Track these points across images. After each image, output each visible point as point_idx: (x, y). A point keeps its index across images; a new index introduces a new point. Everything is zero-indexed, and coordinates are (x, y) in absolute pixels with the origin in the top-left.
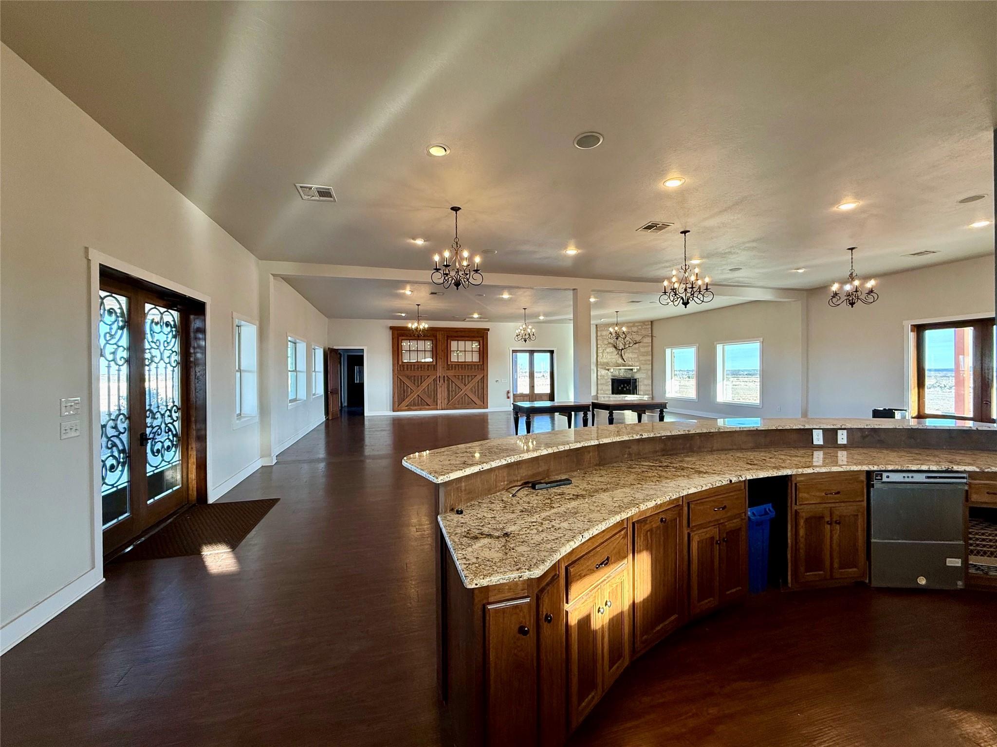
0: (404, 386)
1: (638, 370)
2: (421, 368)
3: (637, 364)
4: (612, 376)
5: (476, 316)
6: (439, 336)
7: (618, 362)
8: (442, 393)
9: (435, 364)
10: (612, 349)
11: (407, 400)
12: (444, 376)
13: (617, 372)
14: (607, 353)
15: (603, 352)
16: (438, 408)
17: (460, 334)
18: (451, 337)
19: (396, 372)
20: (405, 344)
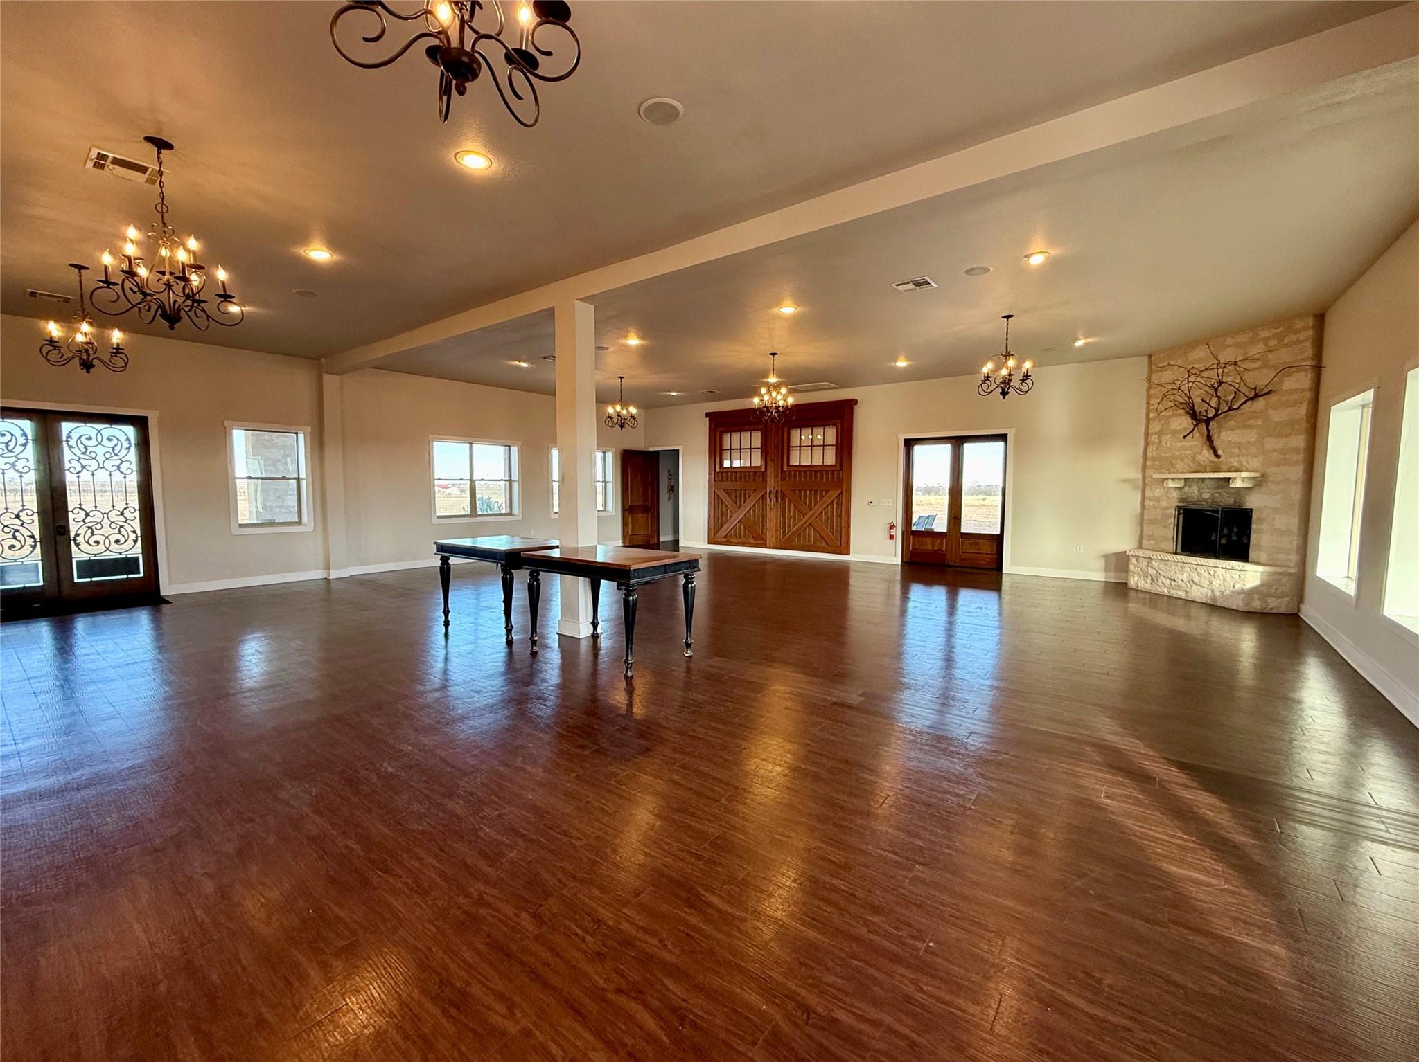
0: (722, 507)
1: (1254, 484)
2: (746, 477)
3: (1254, 462)
4: (1182, 500)
6: (771, 422)
7: (1199, 458)
8: (774, 520)
9: (764, 469)
10: (1186, 422)
11: (725, 527)
13: (1195, 488)
14: (1174, 433)
15: (1161, 434)
16: (768, 545)
17: (803, 415)
18: (791, 422)
19: (713, 483)
20: (726, 440)
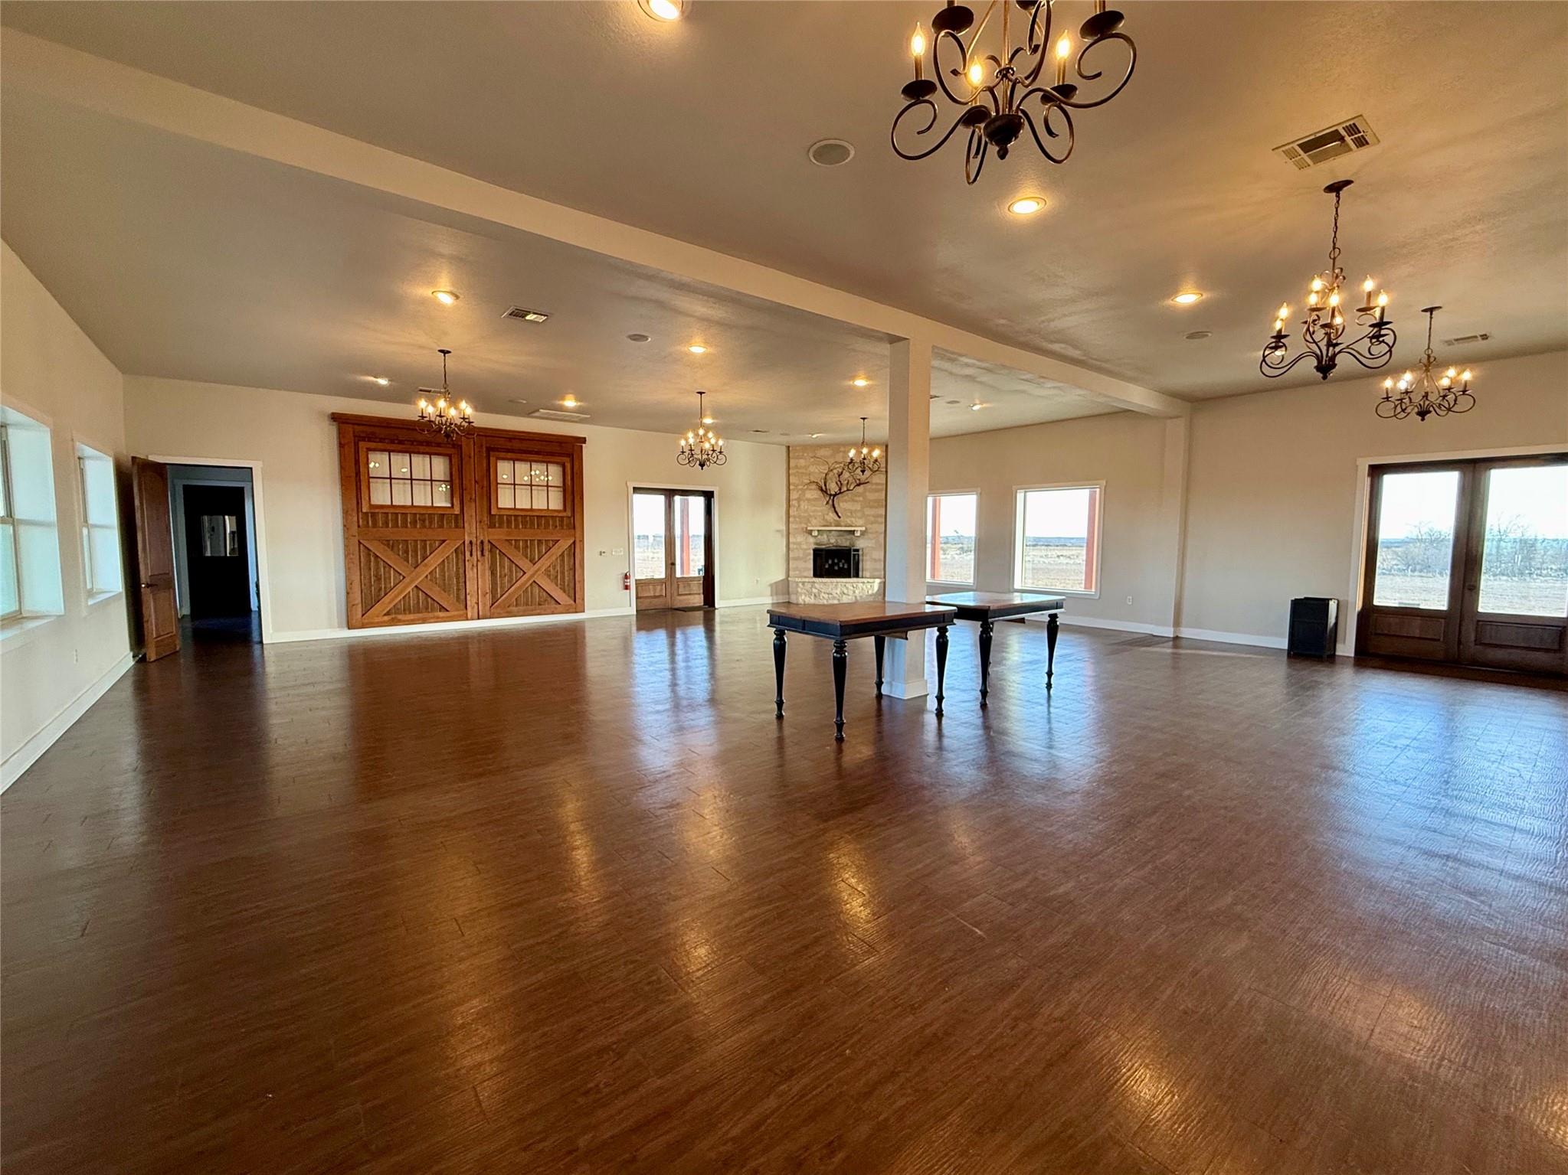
0: (377, 568)
1: (863, 533)
2: (424, 521)
3: (861, 522)
4: (817, 544)
5: (570, 403)
6: (468, 447)
7: (828, 518)
8: (477, 579)
9: (457, 511)
10: (817, 494)
11: (386, 599)
12: (482, 542)
13: (825, 536)
14: (808, 500)
15: (799, 500)
16: (469, 617)
17: (516, 445)
18: (497, 450)
19: (354, 529)
20: (377, 463)
